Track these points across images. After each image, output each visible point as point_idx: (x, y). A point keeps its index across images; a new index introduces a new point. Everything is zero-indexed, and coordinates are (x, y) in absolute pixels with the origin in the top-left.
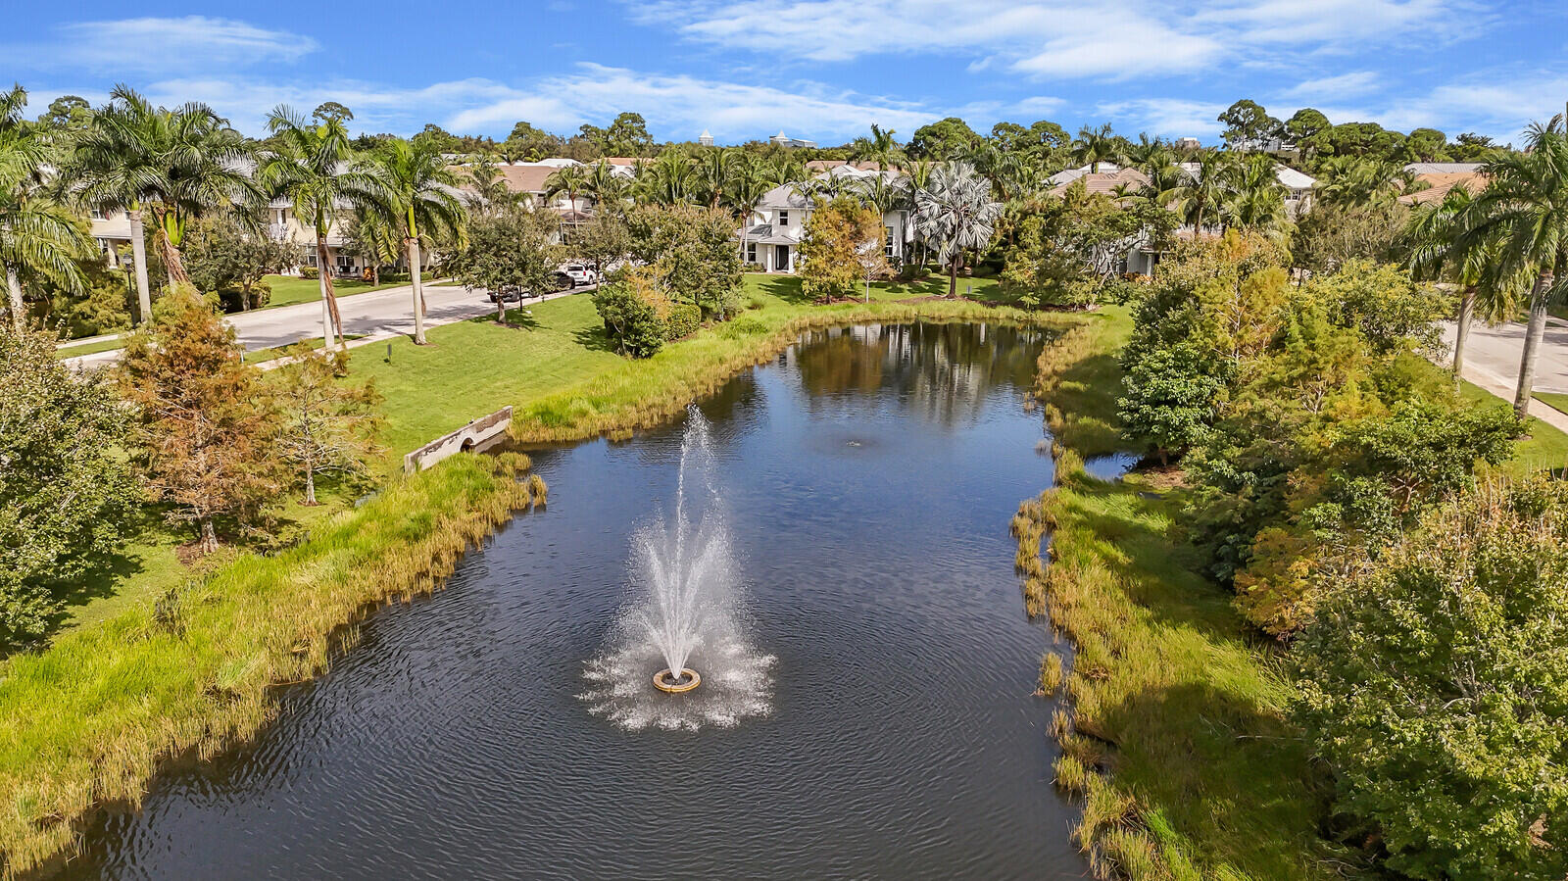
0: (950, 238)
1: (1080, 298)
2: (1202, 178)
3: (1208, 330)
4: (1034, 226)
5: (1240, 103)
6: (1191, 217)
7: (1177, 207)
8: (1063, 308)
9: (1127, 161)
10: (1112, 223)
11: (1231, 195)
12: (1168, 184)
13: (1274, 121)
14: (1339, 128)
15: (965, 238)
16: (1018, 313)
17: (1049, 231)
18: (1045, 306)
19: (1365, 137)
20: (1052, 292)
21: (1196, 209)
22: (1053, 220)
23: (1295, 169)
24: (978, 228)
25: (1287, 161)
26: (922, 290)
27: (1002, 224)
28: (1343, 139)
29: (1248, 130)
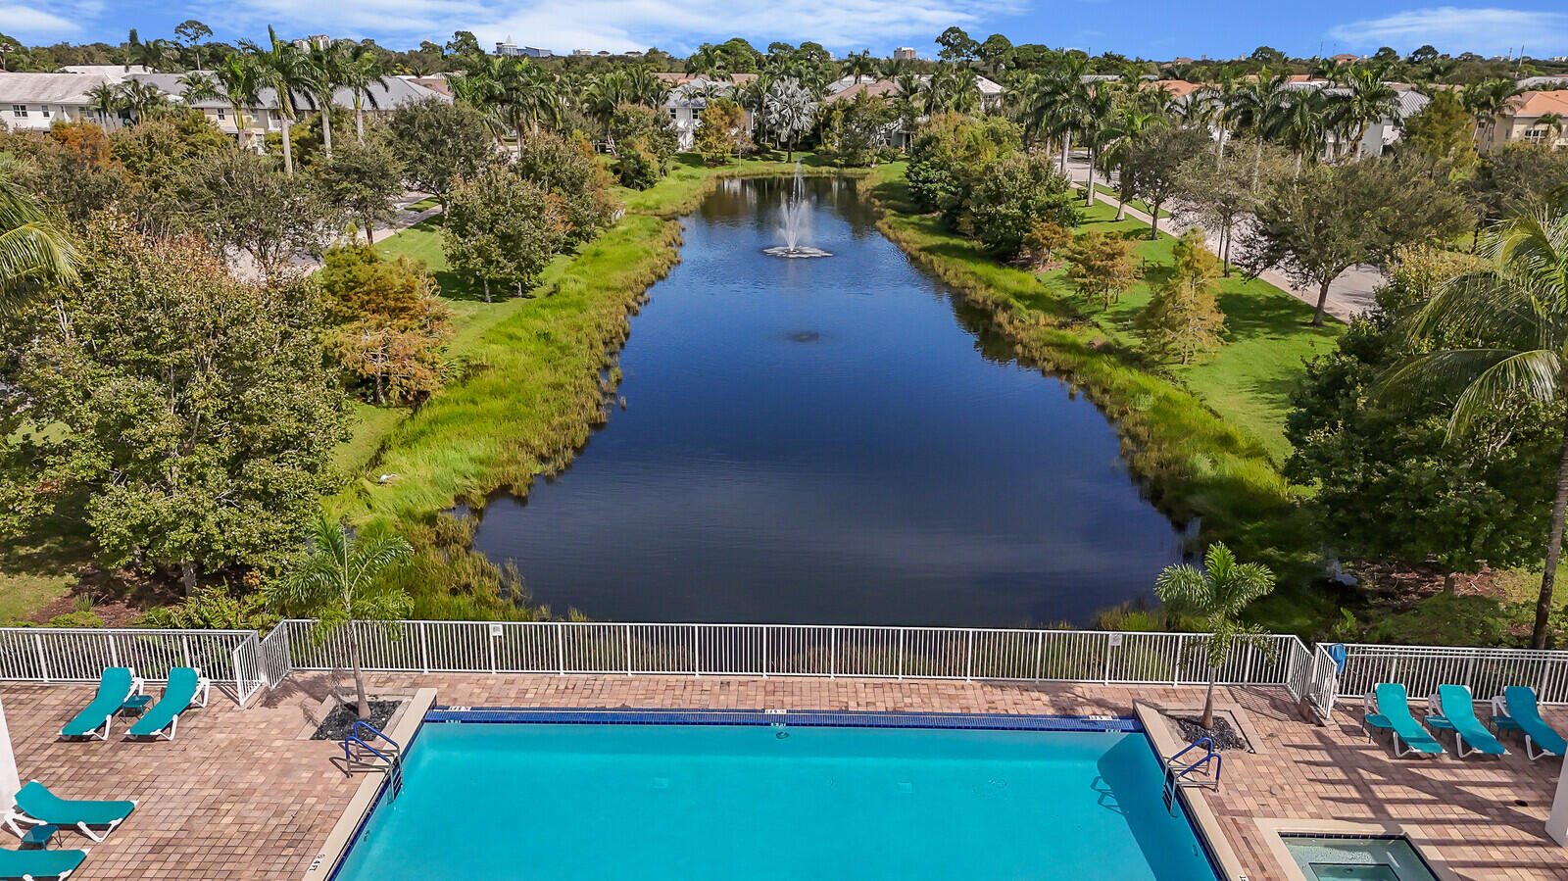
0: (787, 124)
1: (867, 160)
2: (932, 86)
3: (943, 152)
4: (838, 115)
5: (950, 30)
6: (927, 111)
7: (919, 104)
8: (859, 166)
9: (880, 75)
10: (884, 113)
11: (949, 97)
12: (914, 91)
13: (975, 43)
14: (1019, 49)
15: (796, 125)
16: (833, 169)
17: (847, 120)
18: (848, 165)
19: (1036, 55)
20: (852, 156)
21: (930, 105)
22: (849, 112)
23: (990, 79)
24: (803, 118)
25: (984, 74)
26: (769, 160)
27: (816, 117)
28: (1022, 57)
29: (956, 50)
